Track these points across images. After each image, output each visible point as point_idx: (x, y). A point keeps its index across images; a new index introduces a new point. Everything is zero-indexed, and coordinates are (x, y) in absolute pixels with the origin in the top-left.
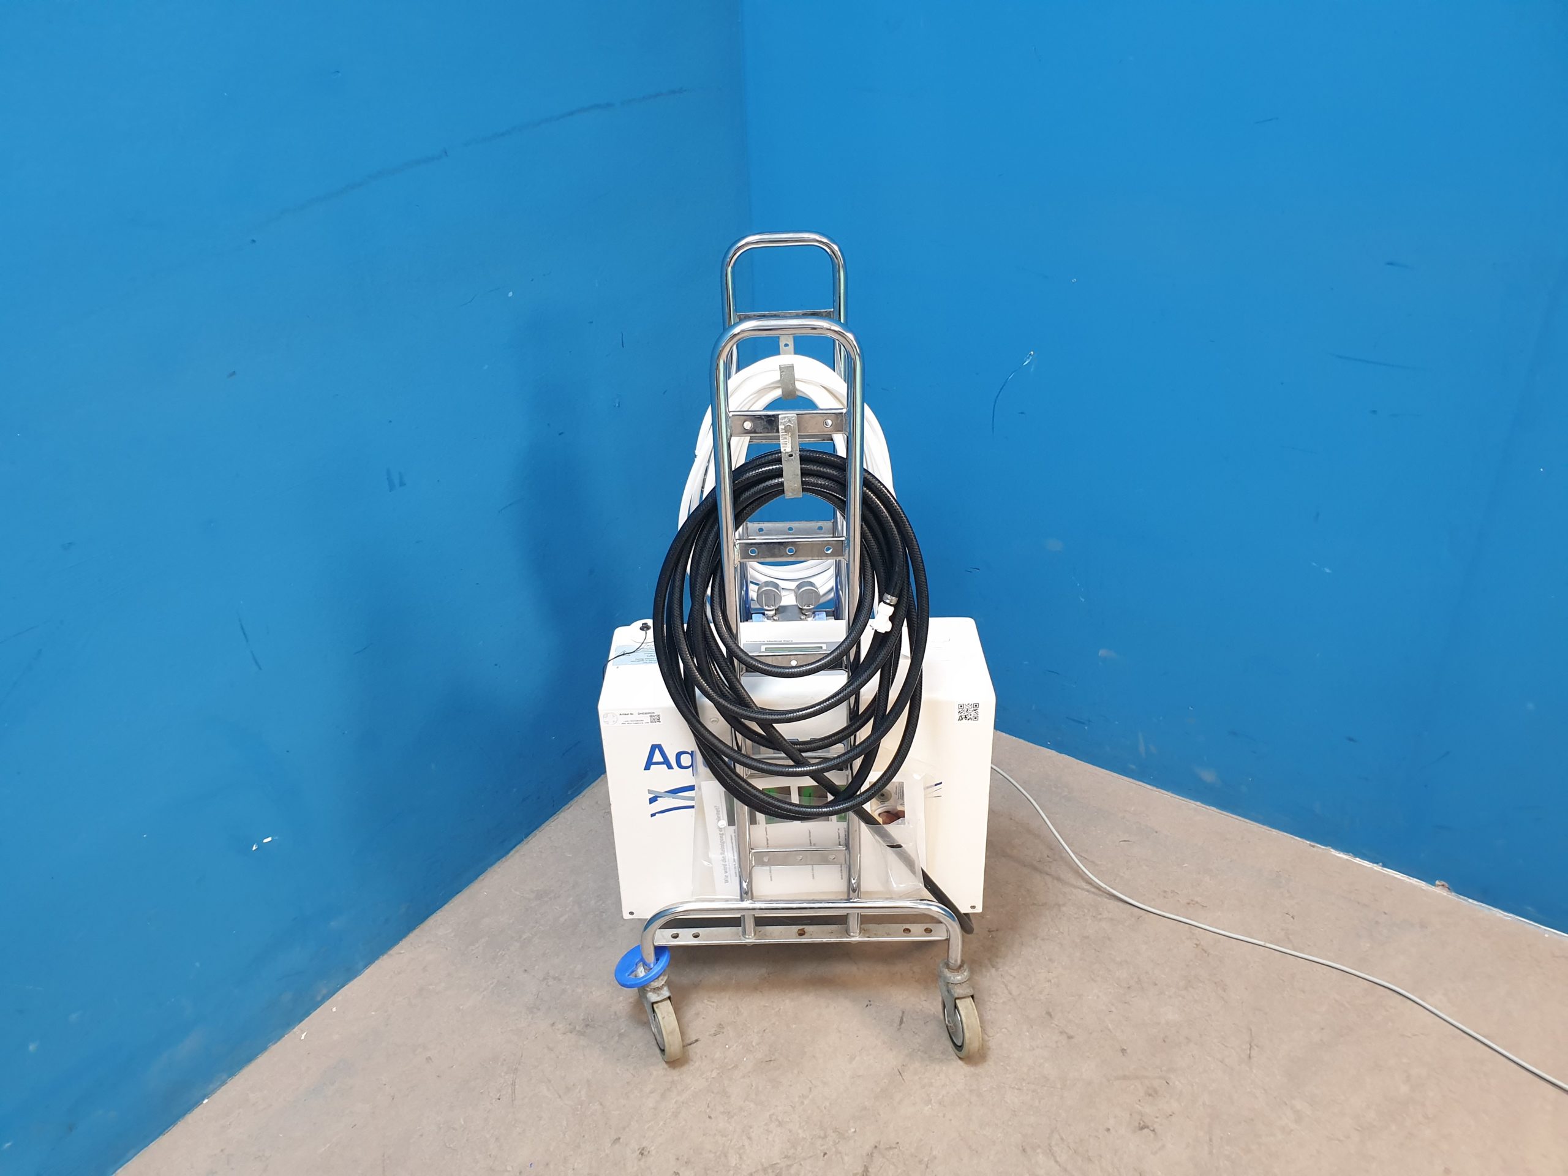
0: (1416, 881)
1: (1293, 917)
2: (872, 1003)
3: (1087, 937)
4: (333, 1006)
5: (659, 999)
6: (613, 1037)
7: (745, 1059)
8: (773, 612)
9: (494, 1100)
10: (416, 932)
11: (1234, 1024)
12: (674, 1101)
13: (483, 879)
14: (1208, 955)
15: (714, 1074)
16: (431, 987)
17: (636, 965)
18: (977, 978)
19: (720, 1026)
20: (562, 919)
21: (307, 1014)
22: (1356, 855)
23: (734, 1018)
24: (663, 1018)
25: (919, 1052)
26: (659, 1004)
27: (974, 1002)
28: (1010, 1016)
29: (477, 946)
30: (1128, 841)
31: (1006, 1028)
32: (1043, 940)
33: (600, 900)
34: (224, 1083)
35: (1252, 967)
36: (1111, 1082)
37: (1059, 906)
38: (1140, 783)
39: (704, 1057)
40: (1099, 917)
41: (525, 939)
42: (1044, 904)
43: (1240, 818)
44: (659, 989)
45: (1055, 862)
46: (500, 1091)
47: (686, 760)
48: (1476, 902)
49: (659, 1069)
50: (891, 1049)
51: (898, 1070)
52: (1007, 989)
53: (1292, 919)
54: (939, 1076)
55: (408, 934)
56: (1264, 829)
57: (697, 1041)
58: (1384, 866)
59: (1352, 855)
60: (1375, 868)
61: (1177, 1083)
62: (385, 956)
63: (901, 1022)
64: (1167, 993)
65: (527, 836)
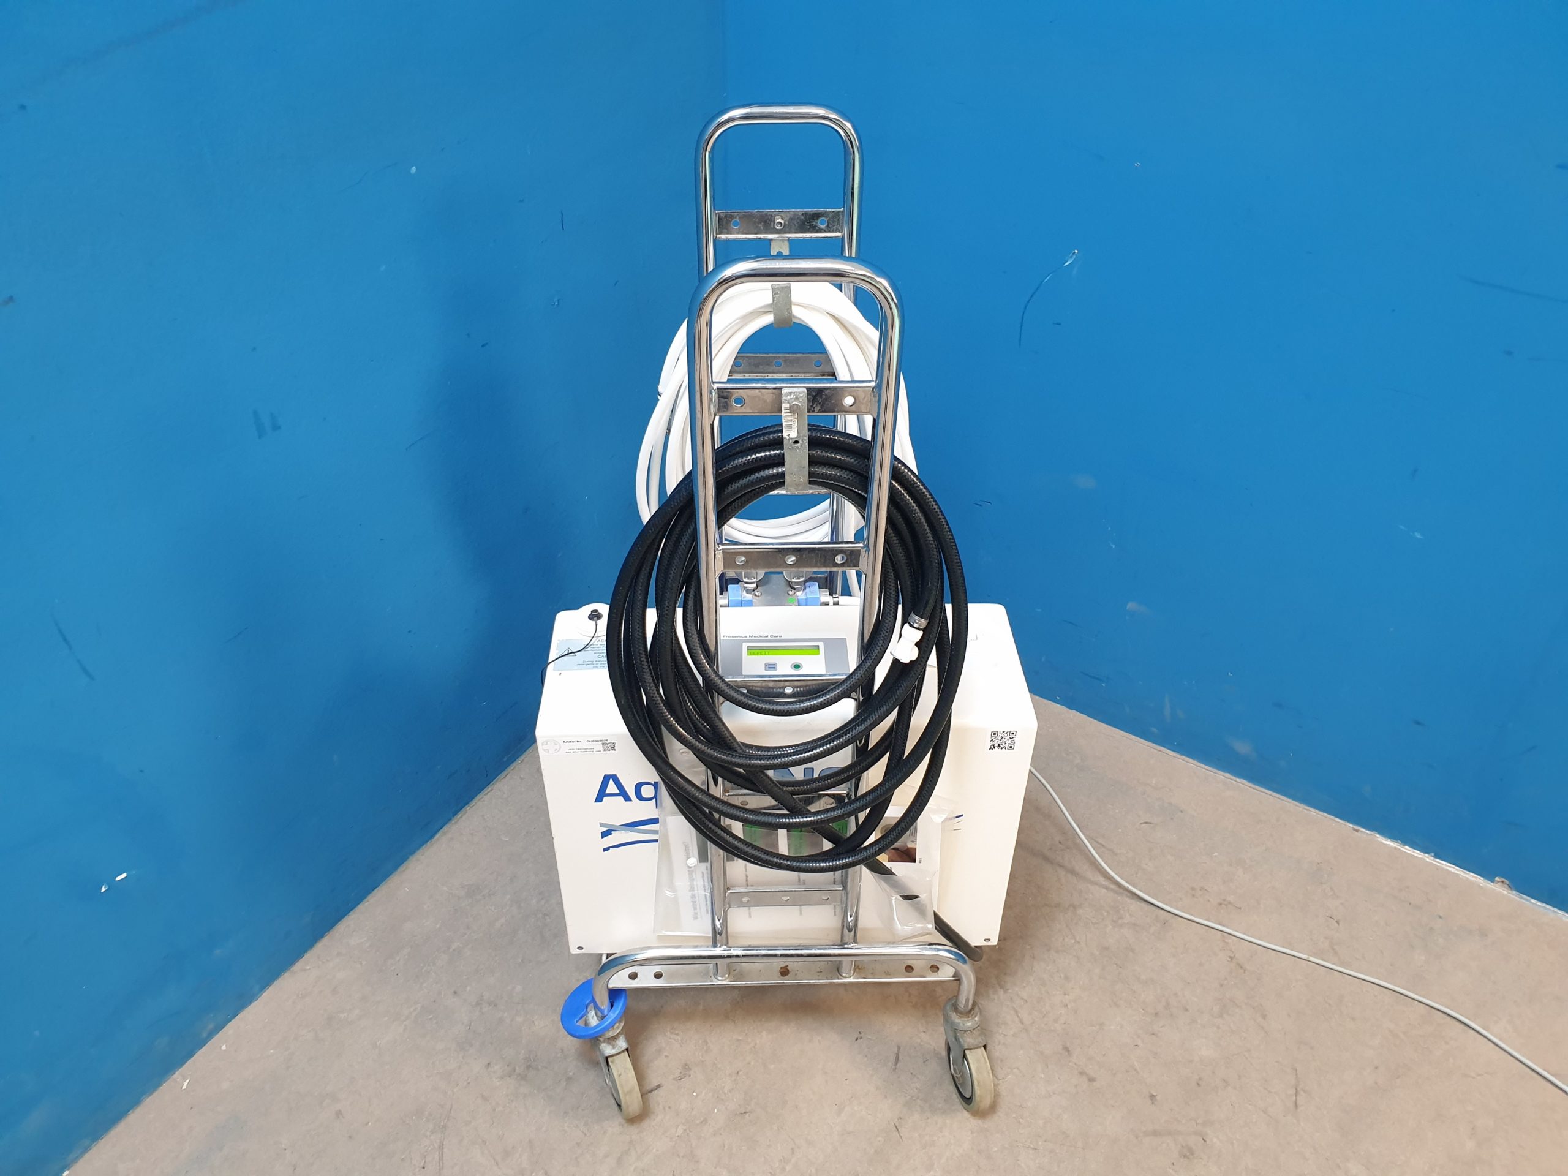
0: (1473, 877)
1: (1337, 922)
2: (862, 1035)
3: (1107, 948)
4: (222, 1043)
5: (614, 1052)
6: (560, 1081)
7: (716, 1111)
8: (755, 585)
9: (417, 1170)
10: (325, 941)
11: (1277, 1062)
12: (632, 1169)
13: (404, 871)
14: (1245, 971)
15: (680, 1131)
16: (342, 1015)
17: (587, 1008)
18: (983, 1002)
19: (686, 1067)
20: (498, 925)
21: (190, 1054)
22: (1405, 842)
23: (702, 1056)
24: (620, 1075)
25: (919, 1101)
26: (615, 1057)
27: (986, 1051)
28: (1022, 1052)
29: (398, 958)
30: (1150, 823)
31: (1018, 1069)
32: (1057, 952)
33: (542, 899)
34: (87, 1149)
35: (1294, 987)
36: (1139, 1139)
37: (1074, 907)
38: (1162, 748)
39: (667, 1108)
40: (1120, 921)
41: (454, 950)
42: (1058, 905)
43: (1274, 794)
44: (615, 1038)
45: (1068, 850)
46: (425, 1157)
47: (648, 791)
48: (1539, 903)
49: (614, 1128)
50: (886, 1097)
51: (895, 1124)
52: (1018, 1016)
53: (1336, 924)
54: (941, 1132)
55: (315, 943)
56: (1301, 808)
57: (659, 1086)
58: (1437, 856)
59: (1400, 842)
60: (1427, 859)
61: (1215, 1140)
62: (287, 975)
63: (897, 1060)
64: (1199, 1021)
65: (455, 814)
